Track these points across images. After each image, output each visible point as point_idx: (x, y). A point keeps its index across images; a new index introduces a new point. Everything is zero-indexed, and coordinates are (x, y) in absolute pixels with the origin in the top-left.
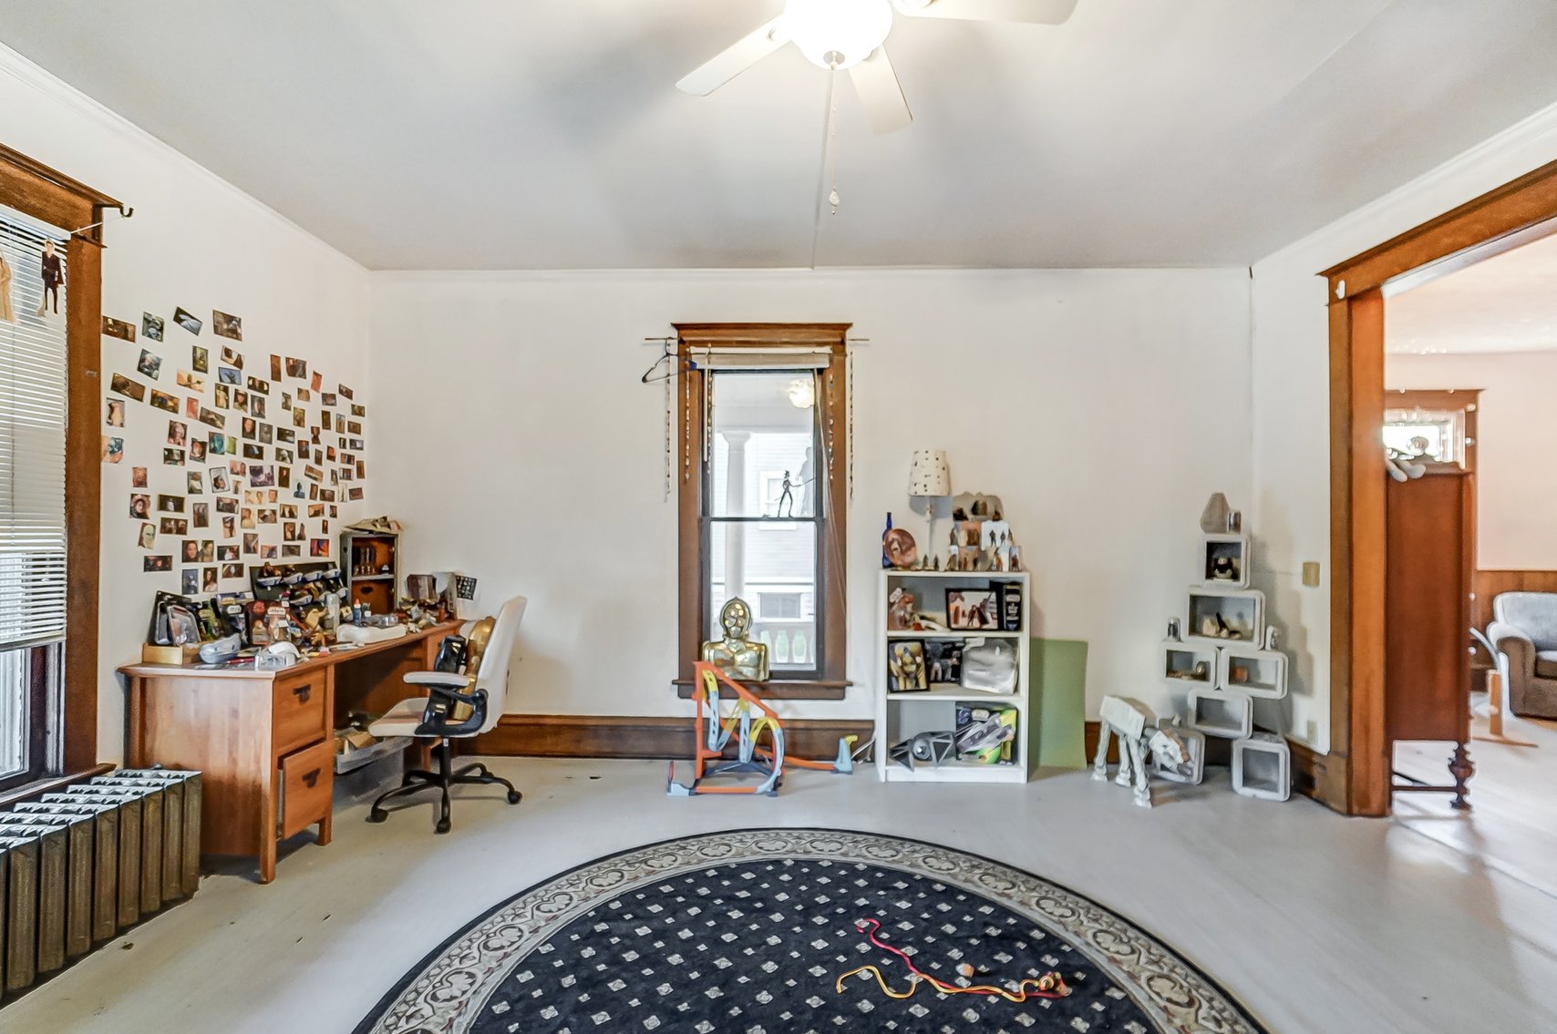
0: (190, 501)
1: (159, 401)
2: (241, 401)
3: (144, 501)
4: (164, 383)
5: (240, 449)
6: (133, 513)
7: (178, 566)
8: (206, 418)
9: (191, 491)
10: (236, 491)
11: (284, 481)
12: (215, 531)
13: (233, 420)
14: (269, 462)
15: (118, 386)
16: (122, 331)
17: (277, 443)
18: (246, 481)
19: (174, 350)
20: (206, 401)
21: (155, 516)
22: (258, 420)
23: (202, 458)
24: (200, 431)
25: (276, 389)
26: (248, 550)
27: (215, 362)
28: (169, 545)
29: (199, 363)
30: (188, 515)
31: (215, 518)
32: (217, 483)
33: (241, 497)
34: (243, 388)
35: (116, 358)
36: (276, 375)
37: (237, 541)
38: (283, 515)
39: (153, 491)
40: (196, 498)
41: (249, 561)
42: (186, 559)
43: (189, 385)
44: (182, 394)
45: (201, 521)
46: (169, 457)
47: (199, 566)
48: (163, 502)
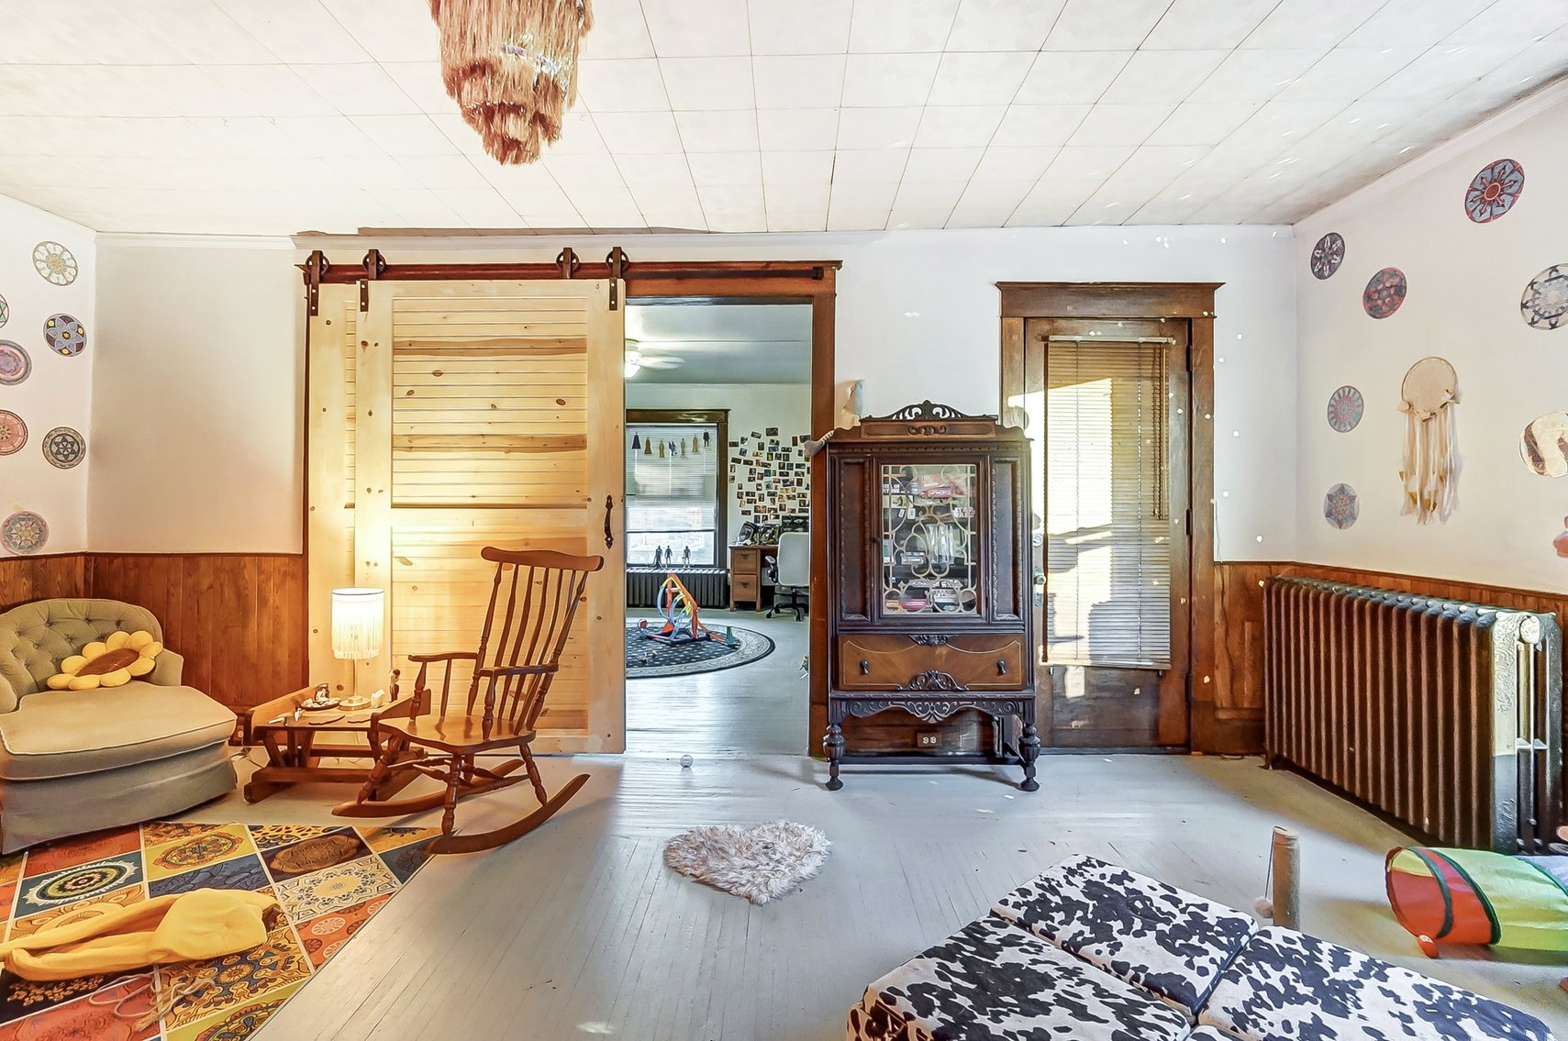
0: (757, 493)
1: (746, 462)
2: (778, 457)
3: (742, 494)
4: (749, 457)
5: (778, 474)
6: (738, 497)
7: (753, 514)
8: (764, 465)
9: (758, 489)
10: (776, 489)
11: (800, 484)
12: (767, 502)
13: (775, 465)
14: (792, 477)
15: (734, 460)
16: (735, 444)
17: (795, 470)
18: (780, 485)
19: (751, 446)
20: (764, 459)
21: (745, 498)
22: (786, 463)
23: (762, 478)
24: (761, 470)
25: (795, 450)
26: (781, 509)
27: (767, 446)
28: (751, 507)
29: (761, 447)
30: (757, 497)
31: (767, 499)
32: (768, 487)
33: (778, 491)
34: (779, 452)
35: (733, 453)
36: (795, 443)
37: (777, 506)
38: (799, 497)
39: (744, 490)
40: (759, 492)
41: (781, 514)
42: (755, 512)
43: (757, 455)
44: (754, 459)
45: (761, 498)
46: (750, 480)
47: (761, 515)
48: (748, 494)
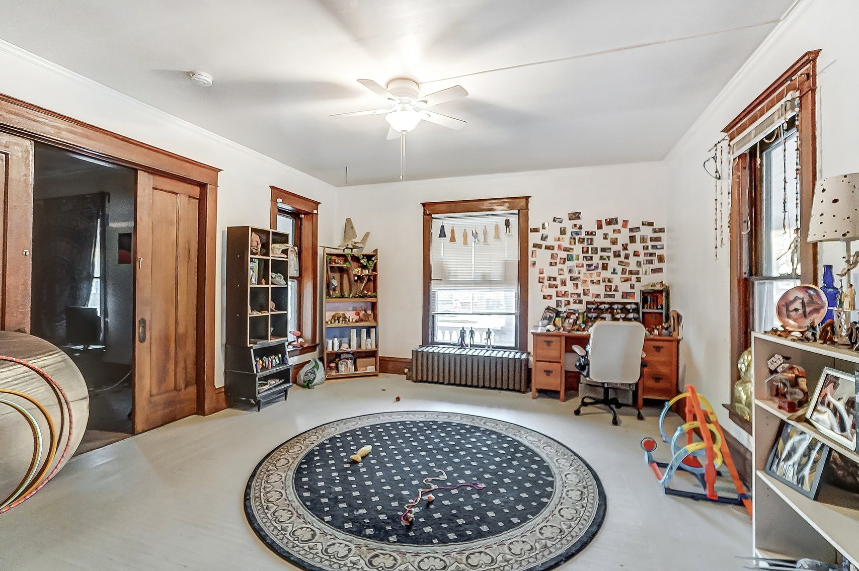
0: (559, 278)
1: (547, 248)
2: (582, 241)
3: (543, 278)
4: (549, 242)
5: (581, 258)
6: (540, 282)
7: (555, 299)
8: (566, 250)
9: (560, 275)
10: (579, 273)
11: (605, 267)
12: (570, 287)
13: (577, 249)
14: (596, 260)
15: (535, 246)
16: (536, 230)
17: (600, 253)
18: (584, 270)
19: (553, 231)
20: (566, 244)
21: (547, 283)
22: (590, 247)
23: (564, 263)
24: (564, 255)
25: (600, 234)
26: (584, 294)
27: (569, 230)
28: (552, 292)
29: (563, 232)
30: (558, 282)
31: (570, 284)
32: (570, 271)
33: (581, 276)
34: (583, 236)
35: (534, 238)
36: (600, 227)
37: (580, 291)
38: (604, 281)
39: (546, 275)
40: (562, 277)
41: (585, 299)
42: (557, 296)
43: (559, 240)
44: (556, 244)
45: (564, 283)
46: (551, 264)
47: (563, 299)
48: (550, 278)
